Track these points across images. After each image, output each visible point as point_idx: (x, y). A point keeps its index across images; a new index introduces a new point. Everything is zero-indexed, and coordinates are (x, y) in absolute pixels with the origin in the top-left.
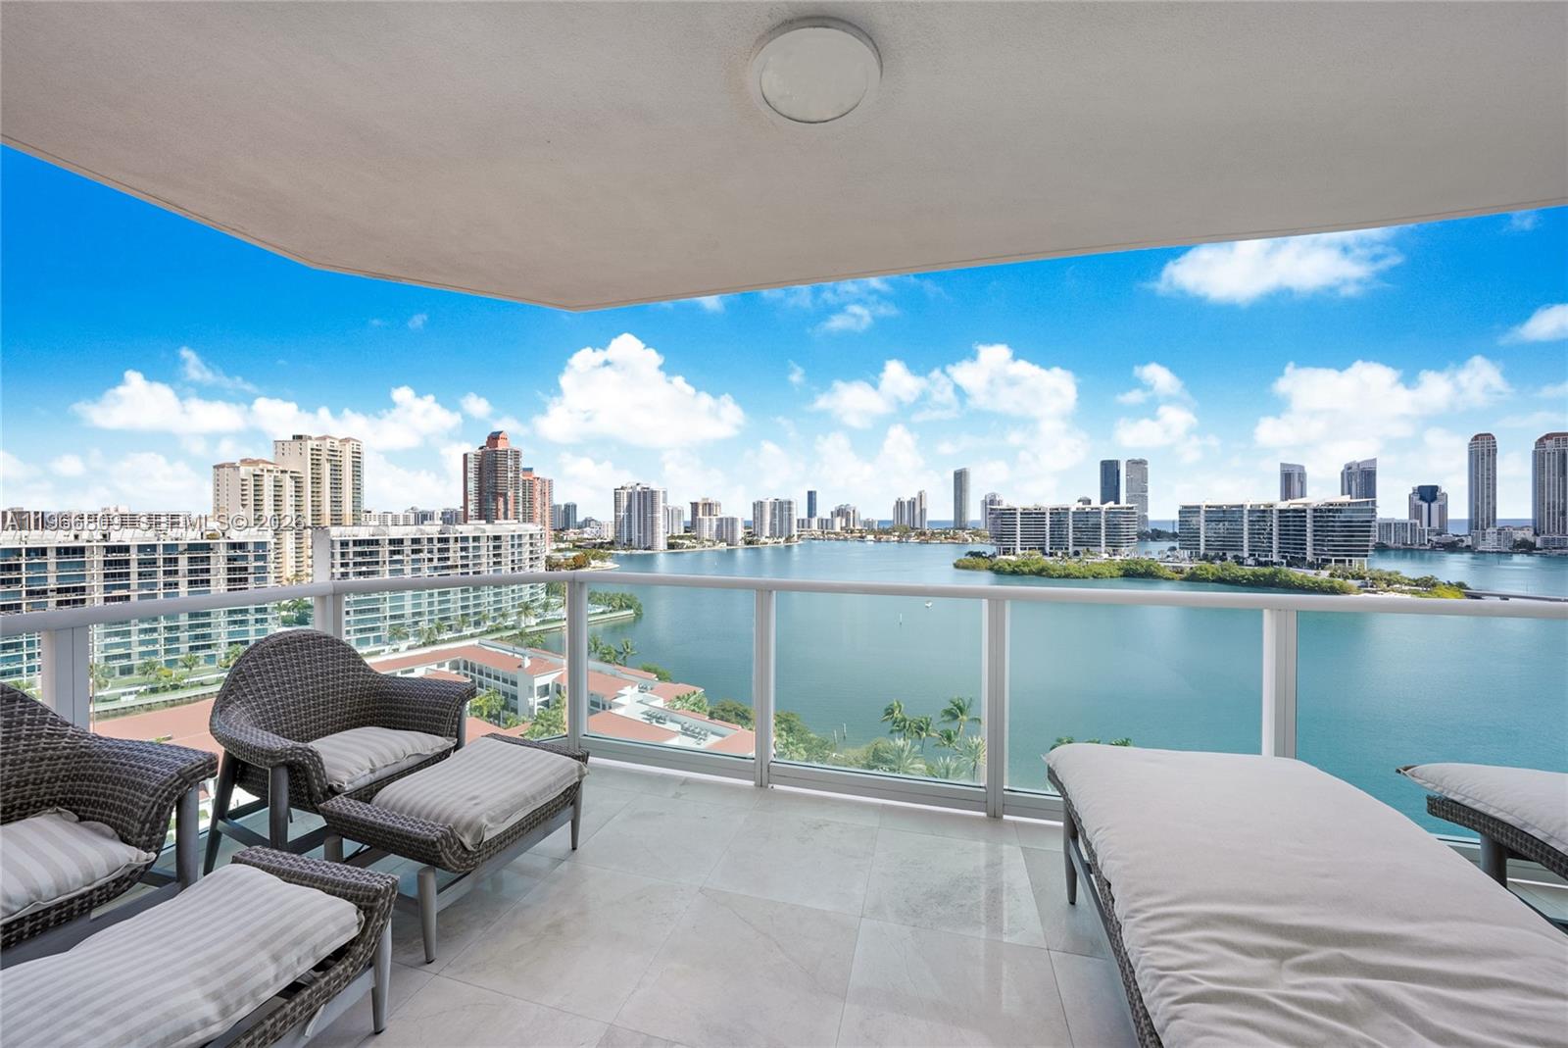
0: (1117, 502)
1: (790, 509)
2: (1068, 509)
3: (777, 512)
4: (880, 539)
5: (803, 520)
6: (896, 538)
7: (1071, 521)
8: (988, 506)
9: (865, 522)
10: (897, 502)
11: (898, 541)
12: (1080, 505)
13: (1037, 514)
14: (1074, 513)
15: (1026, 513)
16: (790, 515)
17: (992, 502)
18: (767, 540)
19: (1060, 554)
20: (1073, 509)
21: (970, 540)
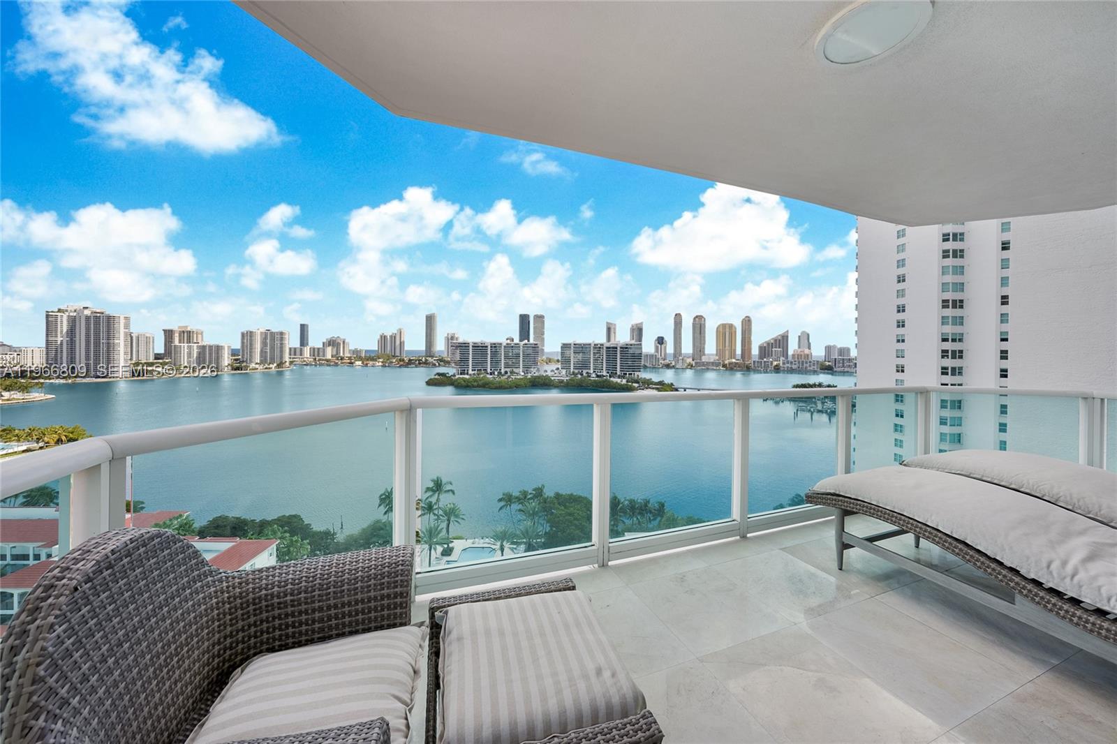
0: (528, 341)
1: (282, 339)
2: (501, 344)
3: (268, 341)
4: (367, 364)
5: (295, 349)
6: (380, 364)
7: (503, 352)
8: (450, 341)
9: (353, 351)
10: (381, 337)
11: (382, 366)
12: (509, 341)
13: (482, 347)
14: (505, 347)
15: (476, 346)
16: (282, 344)
17: (452, 338)
18: (257, 366)
19: (496, 373)
20: (504, 344)
21: (437, 364)
